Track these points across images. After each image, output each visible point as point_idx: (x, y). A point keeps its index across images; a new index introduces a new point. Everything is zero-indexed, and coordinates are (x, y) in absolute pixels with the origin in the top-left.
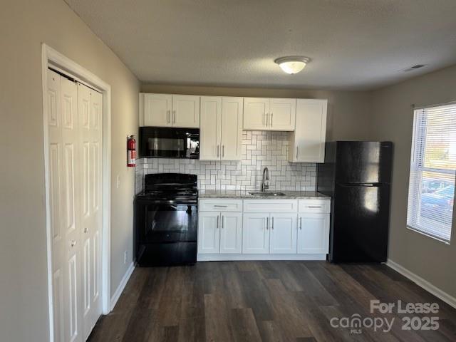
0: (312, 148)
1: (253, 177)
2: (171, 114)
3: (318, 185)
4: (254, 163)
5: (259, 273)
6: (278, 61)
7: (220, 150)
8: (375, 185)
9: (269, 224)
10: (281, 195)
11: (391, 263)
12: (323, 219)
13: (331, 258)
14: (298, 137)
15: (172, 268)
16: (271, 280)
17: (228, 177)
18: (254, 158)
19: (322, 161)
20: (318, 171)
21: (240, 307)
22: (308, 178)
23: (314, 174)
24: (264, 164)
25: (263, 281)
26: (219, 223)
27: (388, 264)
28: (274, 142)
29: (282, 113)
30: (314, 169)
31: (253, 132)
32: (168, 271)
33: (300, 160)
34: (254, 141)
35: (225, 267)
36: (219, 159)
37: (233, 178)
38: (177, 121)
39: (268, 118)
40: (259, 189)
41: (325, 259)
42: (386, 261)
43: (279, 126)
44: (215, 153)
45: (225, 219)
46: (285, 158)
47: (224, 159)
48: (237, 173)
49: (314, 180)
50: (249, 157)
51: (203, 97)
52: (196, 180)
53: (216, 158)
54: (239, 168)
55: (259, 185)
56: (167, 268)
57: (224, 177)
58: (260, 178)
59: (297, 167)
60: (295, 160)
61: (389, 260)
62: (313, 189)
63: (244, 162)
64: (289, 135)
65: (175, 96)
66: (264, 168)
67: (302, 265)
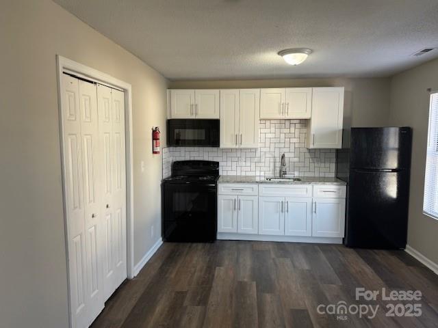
0: (330, 134)
1: (272, 165)
2: (194, 107)
3: (337, 172)
4: (272, 150)
5: (272, 253)
6: (281, 53)
7: (238, 138)
8: (393, 171)
9: (283, 207)
10: (299, 180)
11: (409, 250)
12: (338, 204)
13: (346, 242)
14: (314, 125)
15: (195, 245)
16: (281, 259)
17: (248, 164)
18: (272, 145)
20: (337, 157)
22: (327, 165)
23: (334, 160)
24: (282, 151)
25: (273, 259)
26: (237, 205)
27: (406, 250)
28: (292, 130)
29: (297, 102)
30: (334, 155)
31: (272, 121)
32: (190, 247)
33: (316, 146)
34: (273, 129)
35: (241, 246)
36: (237, 147)
37: (253, 165)
38: (199, 112)
39: (284, 107)
40: (277, 175)
41: (341, 243)
42: (405, 247)
43: (295, 114)
44: (234, 142)
45: (242, 202)
46: (303, 145)
47: (242, 146)
48: (256, 160)
49: (333, 166)
50: (267, 145)
51: (222, 91)
52: (218, 166)
53: (234, 146)
54: (258, 155)
55: (278, 169)
56: (189, 244)
57: (244, 164)
58: (278, 164)
59: (317, 154)
60: (311, 147)
61: (407, 246)
62: (333, 175)
63: (263, 150)
64: (305, 123)
65: (197, 91)
66: (281, 155)
67: (316, 247)
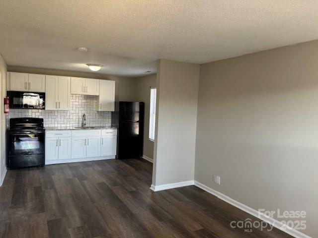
0: (109, 104)
1: (77, 120)
2: (28, 84)
3: (112, 123)
4: (77, 112)
5: (81, 166)
6: (89, 65)
7: (57, 104)
8: (137, 122)
9: (86, 142)
10: (93, 128)
11: (144, 157)
12: (114, 138)
13: (117, 157)
14: (101, 99)
17: (62, 120)
18: (77, 109)
19: (114, 111)
20: (112, 116)
21: (71, 178)
22: (107, 120)
23: (110, 117)
24: (83, 112)
25: (83, 169)
26: (58, 143)
27: (143, 158)
28: (89, 101)
29: (93, 87)
30: (110, 115)
31: (77, 95)
33: (102, 110)
34: (77, 100)
36: (57, 109)
37: (65, 120)
38: (31, 88)
39: (84, 89)
40: (80, 126)
41: (115, 158)
42: (142, 156)
43: (91, 92)
44: (55, 106)
45: (61, 141)
46: (95, 109)
47: (60, 109)
48: (68, 117)
49: (110, 120)
50: (74, 108)
51: (47, 76)
52: (43, 121)
53: (55, 109)
54: (68, 114)
55: (81, 123)
57: (60, 120)
58: (81, 120)
59: (102, 114)
60: (100, 110)
61: (144, 156)
62: (110, 125)
63: (71, 111)
64: (96, 97)
65: (30, 75)
66: (83, 114)
